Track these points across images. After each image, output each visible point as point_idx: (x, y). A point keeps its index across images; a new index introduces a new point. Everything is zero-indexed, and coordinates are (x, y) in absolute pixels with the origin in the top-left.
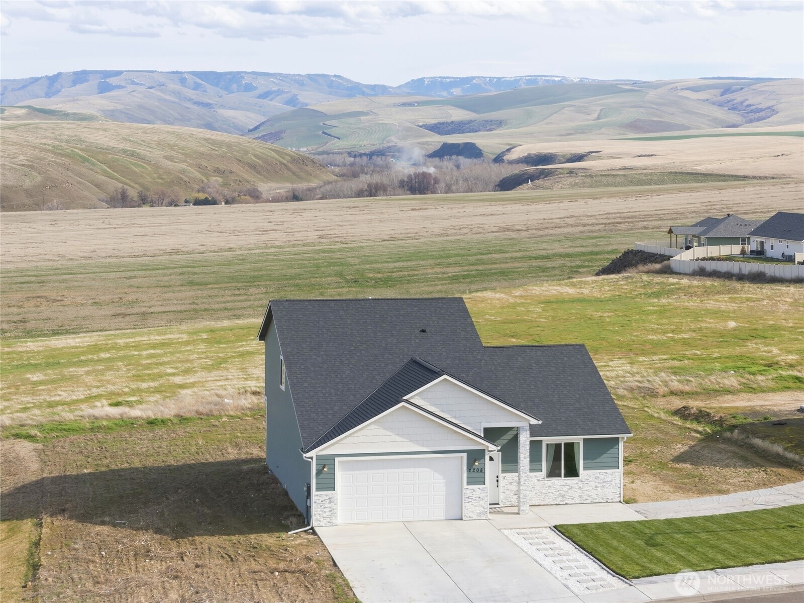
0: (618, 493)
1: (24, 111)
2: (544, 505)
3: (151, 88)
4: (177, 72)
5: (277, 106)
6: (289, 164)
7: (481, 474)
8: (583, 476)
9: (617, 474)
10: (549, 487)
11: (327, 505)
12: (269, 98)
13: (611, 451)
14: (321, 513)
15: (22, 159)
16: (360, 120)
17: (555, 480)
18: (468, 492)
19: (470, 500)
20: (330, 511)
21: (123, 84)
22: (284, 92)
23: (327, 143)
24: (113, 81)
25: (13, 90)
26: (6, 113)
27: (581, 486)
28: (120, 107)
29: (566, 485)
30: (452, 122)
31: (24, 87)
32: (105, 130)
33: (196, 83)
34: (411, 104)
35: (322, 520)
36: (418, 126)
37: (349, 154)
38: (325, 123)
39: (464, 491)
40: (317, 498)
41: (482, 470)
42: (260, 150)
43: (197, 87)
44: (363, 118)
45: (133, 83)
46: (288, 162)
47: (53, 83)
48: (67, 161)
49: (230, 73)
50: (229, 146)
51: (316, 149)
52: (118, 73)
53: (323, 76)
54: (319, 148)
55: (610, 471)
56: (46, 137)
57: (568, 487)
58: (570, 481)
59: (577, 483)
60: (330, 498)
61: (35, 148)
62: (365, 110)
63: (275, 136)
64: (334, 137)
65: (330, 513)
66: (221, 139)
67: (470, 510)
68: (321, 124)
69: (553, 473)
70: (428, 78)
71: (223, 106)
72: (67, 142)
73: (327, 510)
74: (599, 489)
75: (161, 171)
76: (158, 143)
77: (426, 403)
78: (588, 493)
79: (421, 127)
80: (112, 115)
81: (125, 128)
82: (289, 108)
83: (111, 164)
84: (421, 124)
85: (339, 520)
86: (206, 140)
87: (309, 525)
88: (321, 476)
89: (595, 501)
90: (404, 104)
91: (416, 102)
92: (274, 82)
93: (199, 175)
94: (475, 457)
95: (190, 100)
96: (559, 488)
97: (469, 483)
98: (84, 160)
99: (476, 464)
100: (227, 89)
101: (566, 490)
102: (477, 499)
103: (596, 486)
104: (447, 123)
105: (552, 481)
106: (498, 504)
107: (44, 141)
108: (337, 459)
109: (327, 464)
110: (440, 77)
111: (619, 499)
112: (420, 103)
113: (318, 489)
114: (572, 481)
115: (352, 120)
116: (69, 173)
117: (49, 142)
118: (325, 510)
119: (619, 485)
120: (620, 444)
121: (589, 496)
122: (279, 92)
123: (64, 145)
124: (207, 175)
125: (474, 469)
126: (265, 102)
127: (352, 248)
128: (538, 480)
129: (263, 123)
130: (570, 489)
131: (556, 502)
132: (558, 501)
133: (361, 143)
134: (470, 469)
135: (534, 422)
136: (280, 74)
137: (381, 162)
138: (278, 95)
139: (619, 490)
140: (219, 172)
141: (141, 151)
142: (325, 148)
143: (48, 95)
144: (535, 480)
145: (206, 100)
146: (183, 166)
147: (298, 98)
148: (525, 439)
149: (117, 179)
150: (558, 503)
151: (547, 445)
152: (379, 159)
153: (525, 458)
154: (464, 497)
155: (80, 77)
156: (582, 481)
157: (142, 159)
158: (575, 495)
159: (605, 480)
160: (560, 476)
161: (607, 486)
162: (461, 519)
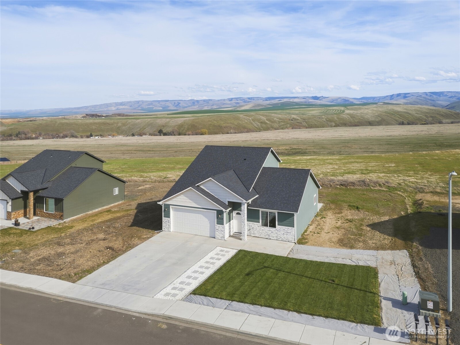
0: (294, 239)
1: (382, 103)
2: (261, 237)
3: (417, 97)
4: (425, 92)
5: (454, 100)
6: (453, 115)
7: (222, 221)
8: (278, 228)
9: (293, 230)
10: (263, 230)
11: (167, 223)
12: (452, 98)
13: (290, 219)
14: (165, 226)
15: (377, 114)
17: (265, 228)
19: (218, 231)
21: (410, 96)
24: (407, 95)
25: (382, 99)
26: (378, 104)
27: (277, 232)
28: (409, 102)
29: (270, 230)
31: (384, 98)
32: (400, 107)
33: (430, 95)
35: (166, 229)
39: (216, 227)
40: (164, 220)
41: (222, 219)
43: (431, 96)
45: (413, 96)
47: (392, 97)
48: (388, 115)
49: (440, 92)
50: (435, 110)
52: (409, 93)
55: (290, 228)
56: (384, 109)
59: (275, 231)
60: (168, 221)
61: (380, 112)
63: (453, 108)
65: (168, 227)
66: (433, 108)
67: (218, 235)
71: (438, 100)
72: (390, 110)
74: (285, 235)
75: (414, 117)
76: (414, 110)
78: (280, 236)
80: (406, 104)
81: (405, 107)
83: (400, 115)
85: (171, 230)
86: (428, 109)
87: (162, 230)
88: (165, 212)
89: (283, 240)
92: (453, 94)
93: (425, 118)
94: (220, 213)
95: (428, 99)
96: (267, 231)
97: (217, 224)
98: (393, 114)
99: (220, 216)
100: (440, 96)
101: (270, 233)
102: (221, 231)
103: (284, 234)
107: (383, 110)
108: (171, 206)
109: (168, 206)
111: (294, 241)
113: (164, 217)
114: (272, 229)
116: (388, 118)
117: (384, 110)
118: (167, 225)
119: (294, 235)
120: (295, 217)
121: (280, 237)
122: (455, 96)
123: (388, 111)
124: (428, 118)
128: (258, 226)
129: (449, 104)
130: (272, 232)
131: (265, 237)
132: (267, 237)
134: (218, 218)
139: (294, 237)
140: (431, 117)
141: (410, 112)
143: (390, 100)
144: (257, 226)
145: (433, 99)
146: (421, 115)
148: (244, 207)
149: (402, 119)
150: (267, 238)
151: (262, 213)
154: (216, 229)
155: (399, 95)
156: (277, 230)
157: (410, 114)
158: (274, 236)
159: (288, 232)
160: (268, 226)
161: (289, 234)
162: (215, 238)
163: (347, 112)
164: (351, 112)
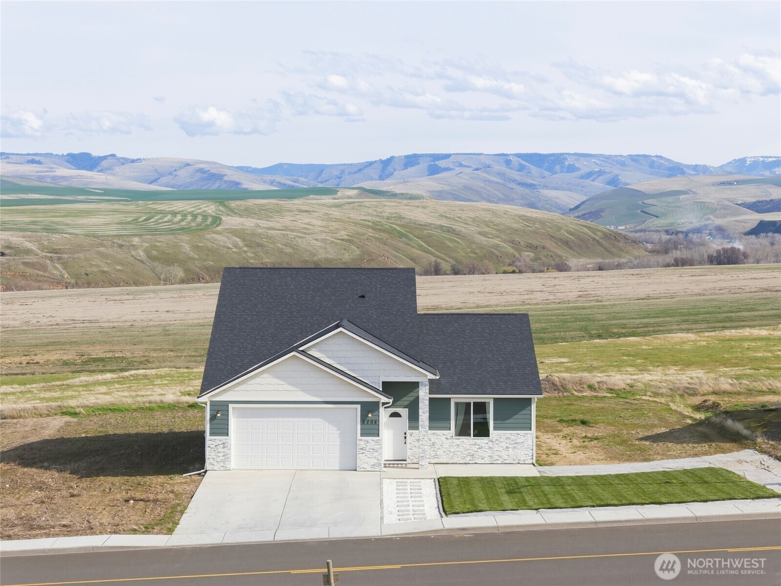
0: (531, 455)
1: (355, 192)
2: (453, 463)
3: (477, 169)
4: (503, 155)
5: (599, 186)
6: (600, 240)
7: (375, 427)
8: (493, 436)
9: (529, 435)
10: (458, 445)
11: (221, 450)
12: (591, 178)
13: (523, 412)
14: (215, 457)
15: (343, 234)
16: (679, 199)
17: (464, 439)
18: (362, 443)
19: (364, 451)
20: (224, 456)
21: (451, 166)
22: (606, 173)
23: (645, 221)
24: (442, 164)
25: (350, 173)
26: (339, 194)
27: (492, 446)
28: (447, 188)
29: (475, 444)
30: (771, 200)
31: (360, 170)
32: (424, 207)
33: (520, 164)
34: (730, 183)
35: (216, 464)
36: (737, 204)
37: (667, 232)
38: (644, 202)
39: (358, 442)
40: (211, 443)
41: (376, 422)
42: (572, 226)
43: (521, 168)
44: (682, 197)
45: (461, 165)
46: (600, 238)
47: (386, 166)
48: (385, 236)
49: (553, 155)
50: (543, 223)
51: (635, 227)
52: (447, 156)
53: (645, 156)
54: (637, 226)
55: (522, 432)
56: (369, 214)
57: (477, 446)
58: (480, 440)
59: (487, 443)
60: (223, 443)
61: (356, 224)
62: (683, 189)
63: (595, 215)
64: (652, 215)
65: (223, 458)
66: (535, 216)
67: (364, 461)
68: (640, 203)
69: (463, 431)
70: (751, 158)
71: (546, 187)
72: (388, 218)
73: (221, 455)
74: (510, 450)
75: (474, 246)
76: (474, 220)
77: (324, 356)
78: (498, 453)
79: (740, 205)
80: (439, 195)
81: (443, 206)
82: (610, 188)
83: (427, 239)
84: (739, 202)
85: (233, 465)
86: (520, 217)
87: (204, 469)
88: (215, 422)
89: (506, 462)
90: (723, 183)
91: (736, 181)
92: (596, 163)
93: (511, 250)
94: (369, 409)
95: (514, 181)
96: (468, 447)
97: (362, 435)
98: (401, 235)
99: (370, 415)
100: (551, 170)
101: (476, 450)
102: (371, 450)
104: (766, 201)
105: (461, 440)
106: (406, 460)
107: (364, 218)
108: (231, 406)
109: (220, 410)
110: (762, 157)
111: (532, 461)
112: (739, 182)
113: (212, 434)
115: (670, 199)
116: (386, 248)
117: (369, 218)
118: (218, 455)
119: (531, 447)
120: (532, 406)
121: (500, 457)
122: (601, 173)
123: (383, 221)
124: (519, 250)
125: (368, 421)
126: (588, 182)
127: (604, 306)
128: (447, 438)
129: (583, 203)
130: (480, 448)
131: (464, 461)
132: (468, 460)
133: (679, 221)
134: (364, 421)
135: (431, 376)
136: (602, 155)
137: (697, 240)
138: (599, 176)
139: (531, 451)
140: (531, 247)
141: (457, 227)
142: (642, 227)
143: (381, 178)
144: (443, 438)
145: (530, 181)
146: (497, 241)
147: (619, 179)
148: (424, 394)
149: (432, 254)
150: (467, 462)
151: (457, 404)
152: (695, 236)
153: (424, 413)
154: (358, 447)
155: (411, 160)
156: (492, 442)
157: (458, 234)
158: (485, 455)
159: (516, 442)
160: (470, 435)
161: (519, 447)
162: (356, 470)
163: (231, 221)
164: (249, 223)
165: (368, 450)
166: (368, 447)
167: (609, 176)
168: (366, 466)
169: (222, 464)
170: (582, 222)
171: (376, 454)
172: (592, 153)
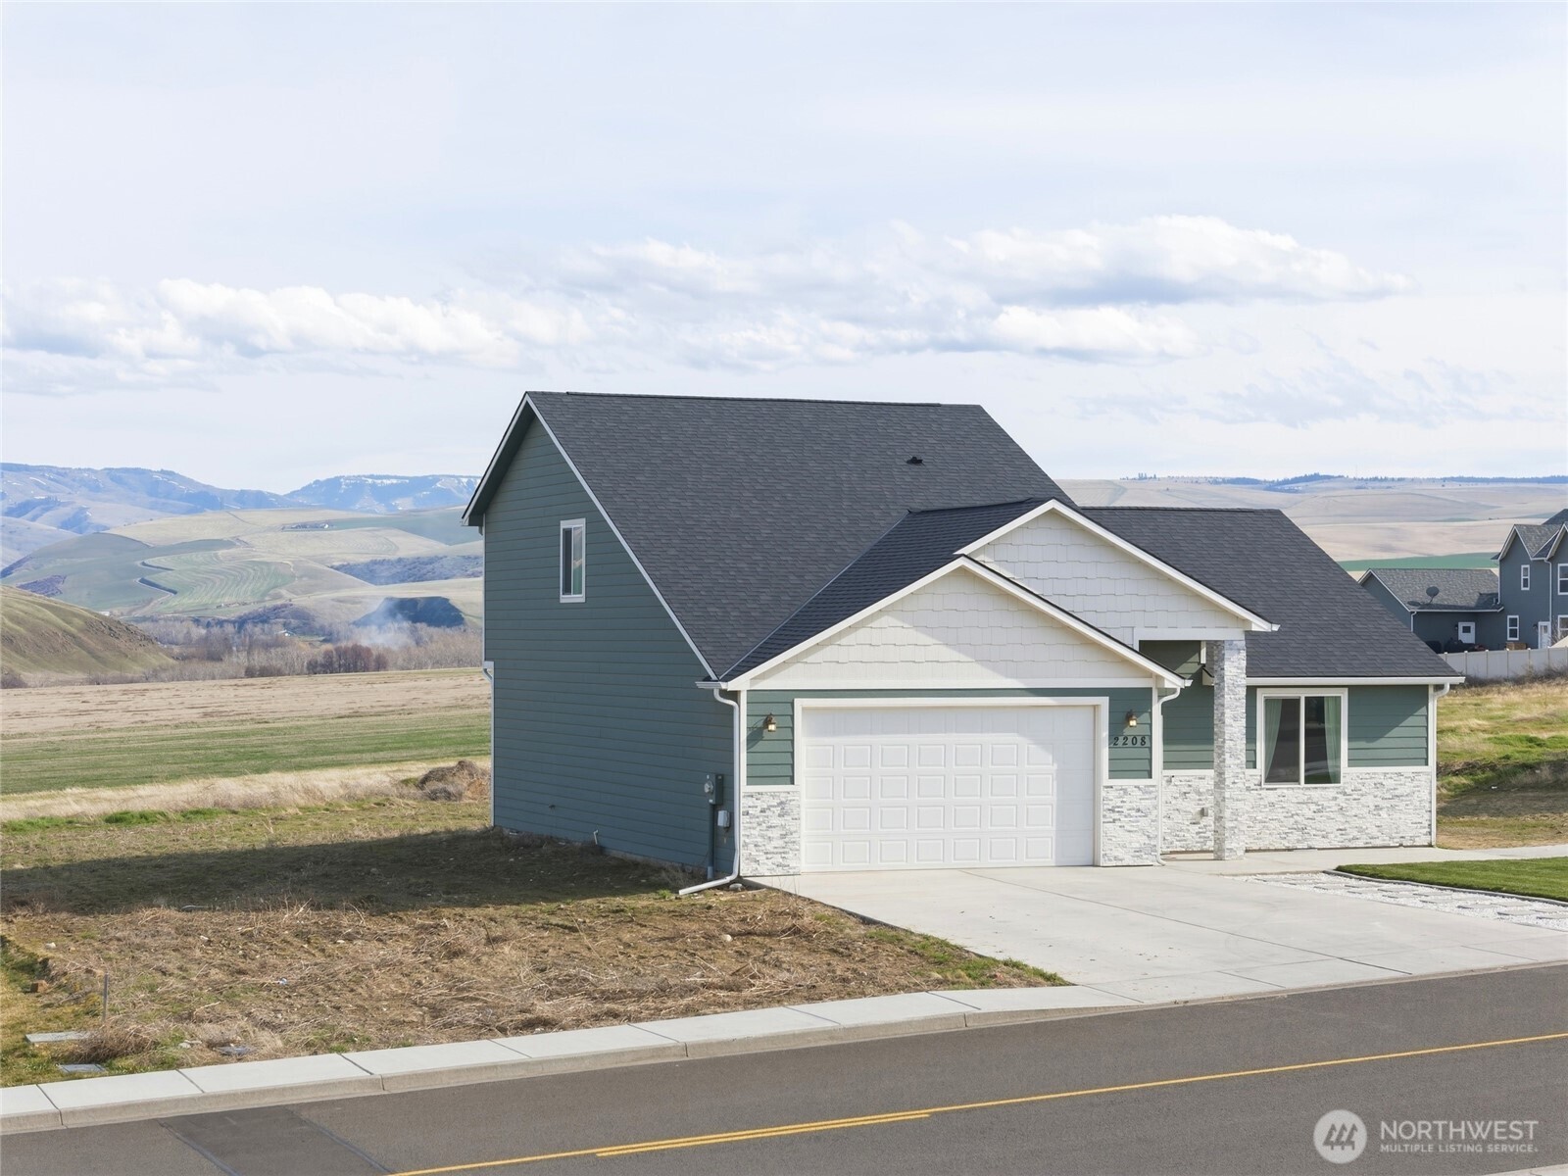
0: (1426, 824)
2: (1260, 850)
5: (44, 528)
6: (80, 635)
7: (1143, 753)
8: (1348, 779)
9: (1423, 778)
10: (1272, 805)
11: (775, 821)
12: (29, 515)
13: (1410, 721)
14: (759, 840)
16: (216, 556)
17: (1283, 788)
18: (1112, 794)
19: (1116, 816)
20: (783, 836)
22: (60, 504)
23: (150, 601)
27: (1344, 805)
29: (1311, 801)
30: (400, 560)
34: (316, 526)
35: (762, 858)
36: (332, 567)
37: (197, 621)
38: (146, 561)
39: (1103, 793)
40: (750, 802)
41: (1145, 741)
42: (20, 606)
44: (221, 552)
46: (81, 630)
51: (130, 613)
53: (137, 471)
54: (134, 610)
55: (1408, 770)
57: (1313, 807)
58: (1319, 791)
59: (1335, 799)
60: (782, 803)
62: (226, 536)
64: (164, 589)
65: (781, 843)
67: (1118, 840)
68: (138, 563)
69: (1281, 770)
70: (348, 478)
73: (775, 833)
74: (1383, 814)
78: (1358, 822)
79: (337, 569)
82: (69, 535)
84: (336, 564)
87: (730, 874)
88: (760, 746)
89: (1377, 843)
90: (303, 526)
91: (328, 522)
92: (38, 484)
94: (1127, 705)
96: (1293, 809)
97: (1114, 773)
99: (1133, 723)
101: (1310, 814)
102: (1133, 813)
103: (1377, 808)
104: (389, 561)
105: (1279, 792)
108: (799, 703)
109: (774, 714)
110: (371, 477)
111: (1428, 838)
112: (334, 524)
113: (752, 779)
114: (1322, 792)
115: (199, 557)
118: (769, 834)
119: (1427, 805)
120: (1430, 705)
121: (1361, 830)
122: (48, 504)
125: (1126, 738)
126: (23, 521)
128: (1248, 788)
129: (19, 563)
130: (1319, 811)
131: (1286, 844)
132: (1292, 840)
133: (218, 601)
134: (1117, 739)
135: (1259, 625)
136: (50, 469)
137: (263, 637)
138: (47, 510)
139: (1427, 816)
142: (146, 611)
147: (86, 517)
148: (1234, 671)
150: (1291, 846)
151: (1268, 701)
152: (257, 630)
153: (1235, 719)
154: (1103, 807)
156: (1345, 794)
158: (1331, 827)
159: (1397, 792)
160: (1297, 781)
161: (1402, 805)
162: (1094, 865)
165: (1126, 812)
166: (1127, 805)
167: (67, 509)
168: (1120, 853)
169: (778, 859)
170: (38, 597)
171: (1144, 823)
172: (31, 463)
